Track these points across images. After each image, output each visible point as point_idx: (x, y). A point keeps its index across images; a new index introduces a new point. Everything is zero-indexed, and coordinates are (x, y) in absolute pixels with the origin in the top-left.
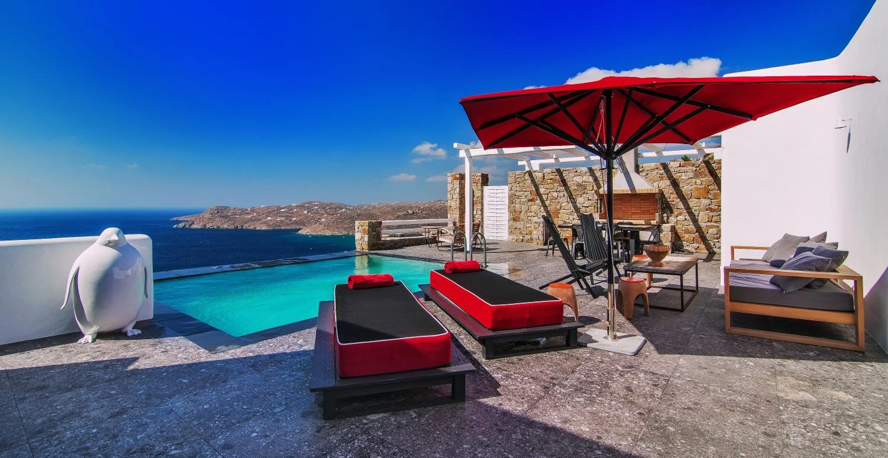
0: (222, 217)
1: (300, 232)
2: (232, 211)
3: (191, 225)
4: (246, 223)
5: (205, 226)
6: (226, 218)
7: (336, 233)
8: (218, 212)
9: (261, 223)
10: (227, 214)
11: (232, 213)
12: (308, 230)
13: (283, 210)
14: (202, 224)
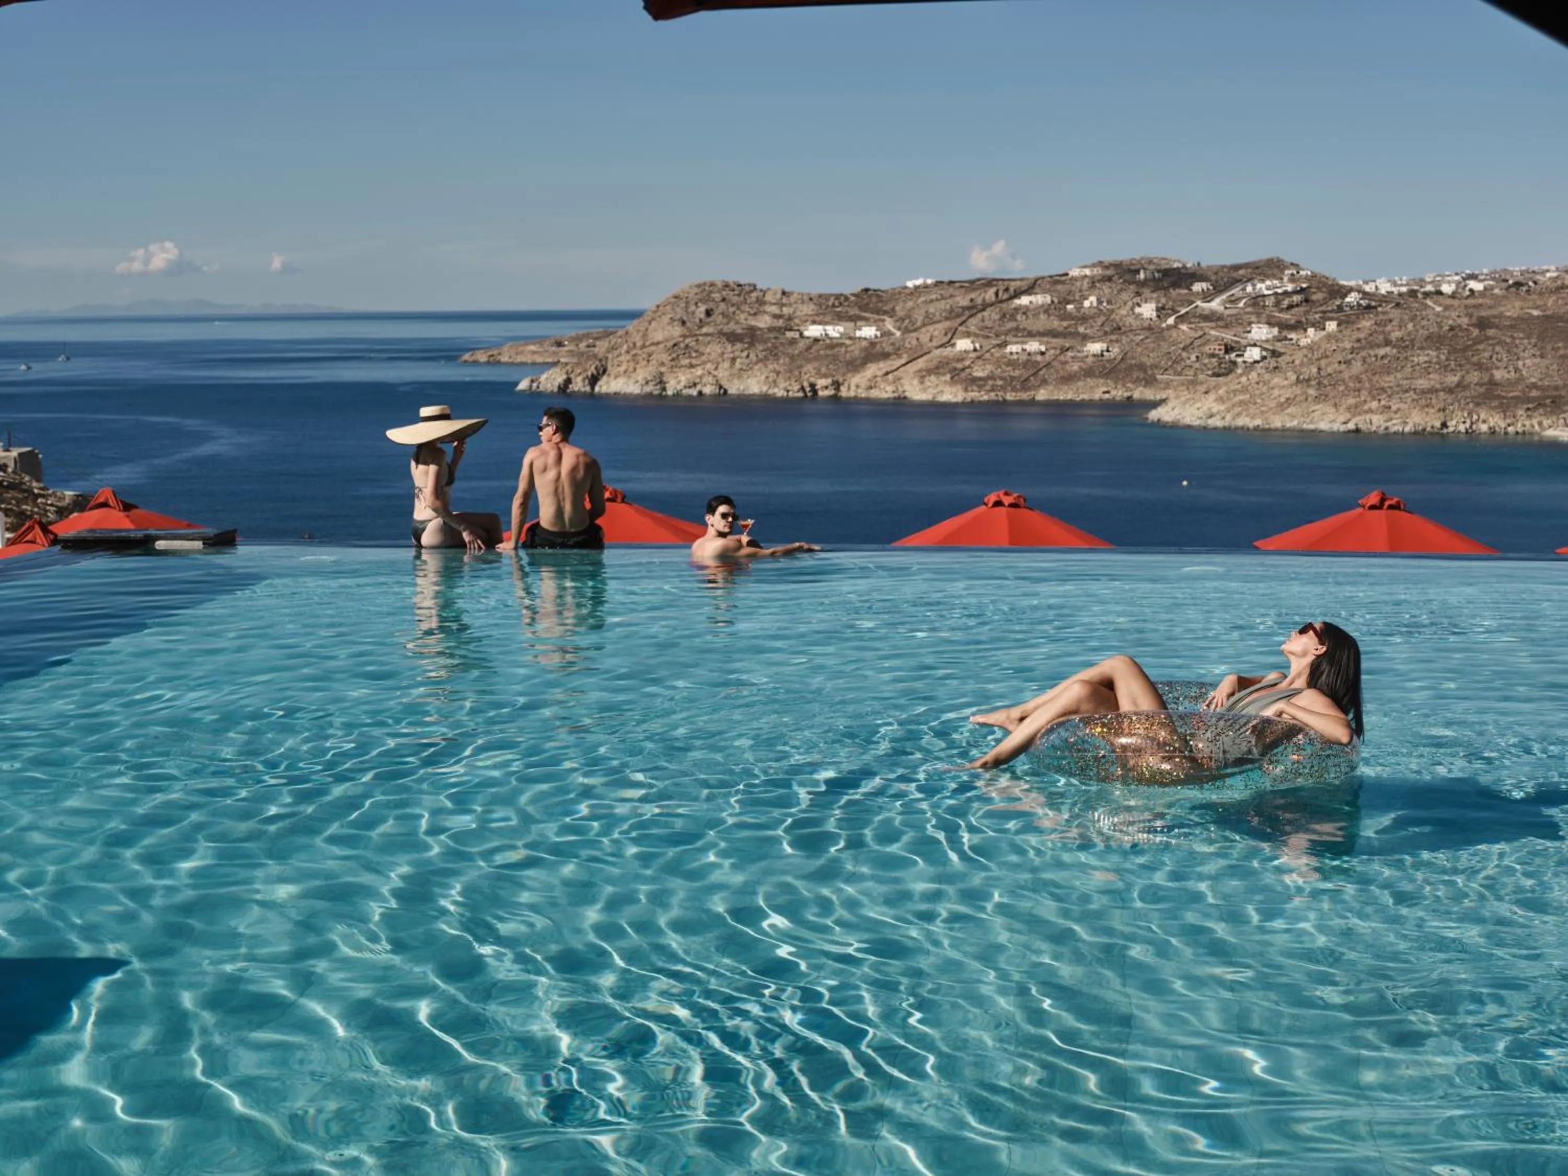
0: (732, 338)
1: (1154, 415)
2: (774, 309)
3: (594, 380)
4: (855, 366)
5: (662, 383)
6: (752, 344)
7: (1376, 422)
8: (708, 313)
9: (930, 372)
10: (753, 322)
11: (777, 317)
12: (1210, 403)
13: (1024, 300)
14: (642, 374)
